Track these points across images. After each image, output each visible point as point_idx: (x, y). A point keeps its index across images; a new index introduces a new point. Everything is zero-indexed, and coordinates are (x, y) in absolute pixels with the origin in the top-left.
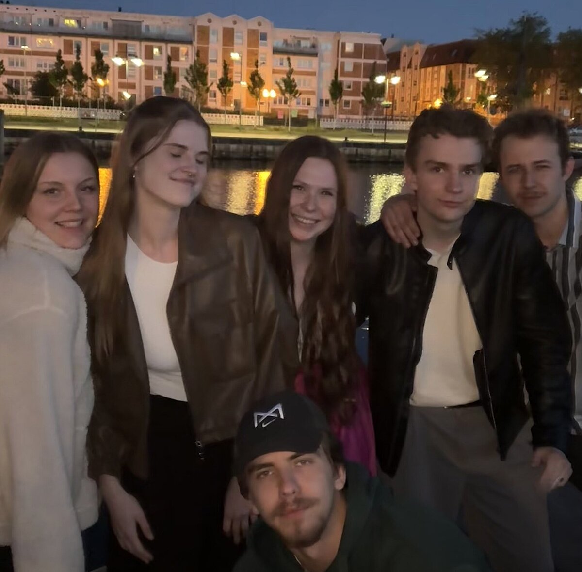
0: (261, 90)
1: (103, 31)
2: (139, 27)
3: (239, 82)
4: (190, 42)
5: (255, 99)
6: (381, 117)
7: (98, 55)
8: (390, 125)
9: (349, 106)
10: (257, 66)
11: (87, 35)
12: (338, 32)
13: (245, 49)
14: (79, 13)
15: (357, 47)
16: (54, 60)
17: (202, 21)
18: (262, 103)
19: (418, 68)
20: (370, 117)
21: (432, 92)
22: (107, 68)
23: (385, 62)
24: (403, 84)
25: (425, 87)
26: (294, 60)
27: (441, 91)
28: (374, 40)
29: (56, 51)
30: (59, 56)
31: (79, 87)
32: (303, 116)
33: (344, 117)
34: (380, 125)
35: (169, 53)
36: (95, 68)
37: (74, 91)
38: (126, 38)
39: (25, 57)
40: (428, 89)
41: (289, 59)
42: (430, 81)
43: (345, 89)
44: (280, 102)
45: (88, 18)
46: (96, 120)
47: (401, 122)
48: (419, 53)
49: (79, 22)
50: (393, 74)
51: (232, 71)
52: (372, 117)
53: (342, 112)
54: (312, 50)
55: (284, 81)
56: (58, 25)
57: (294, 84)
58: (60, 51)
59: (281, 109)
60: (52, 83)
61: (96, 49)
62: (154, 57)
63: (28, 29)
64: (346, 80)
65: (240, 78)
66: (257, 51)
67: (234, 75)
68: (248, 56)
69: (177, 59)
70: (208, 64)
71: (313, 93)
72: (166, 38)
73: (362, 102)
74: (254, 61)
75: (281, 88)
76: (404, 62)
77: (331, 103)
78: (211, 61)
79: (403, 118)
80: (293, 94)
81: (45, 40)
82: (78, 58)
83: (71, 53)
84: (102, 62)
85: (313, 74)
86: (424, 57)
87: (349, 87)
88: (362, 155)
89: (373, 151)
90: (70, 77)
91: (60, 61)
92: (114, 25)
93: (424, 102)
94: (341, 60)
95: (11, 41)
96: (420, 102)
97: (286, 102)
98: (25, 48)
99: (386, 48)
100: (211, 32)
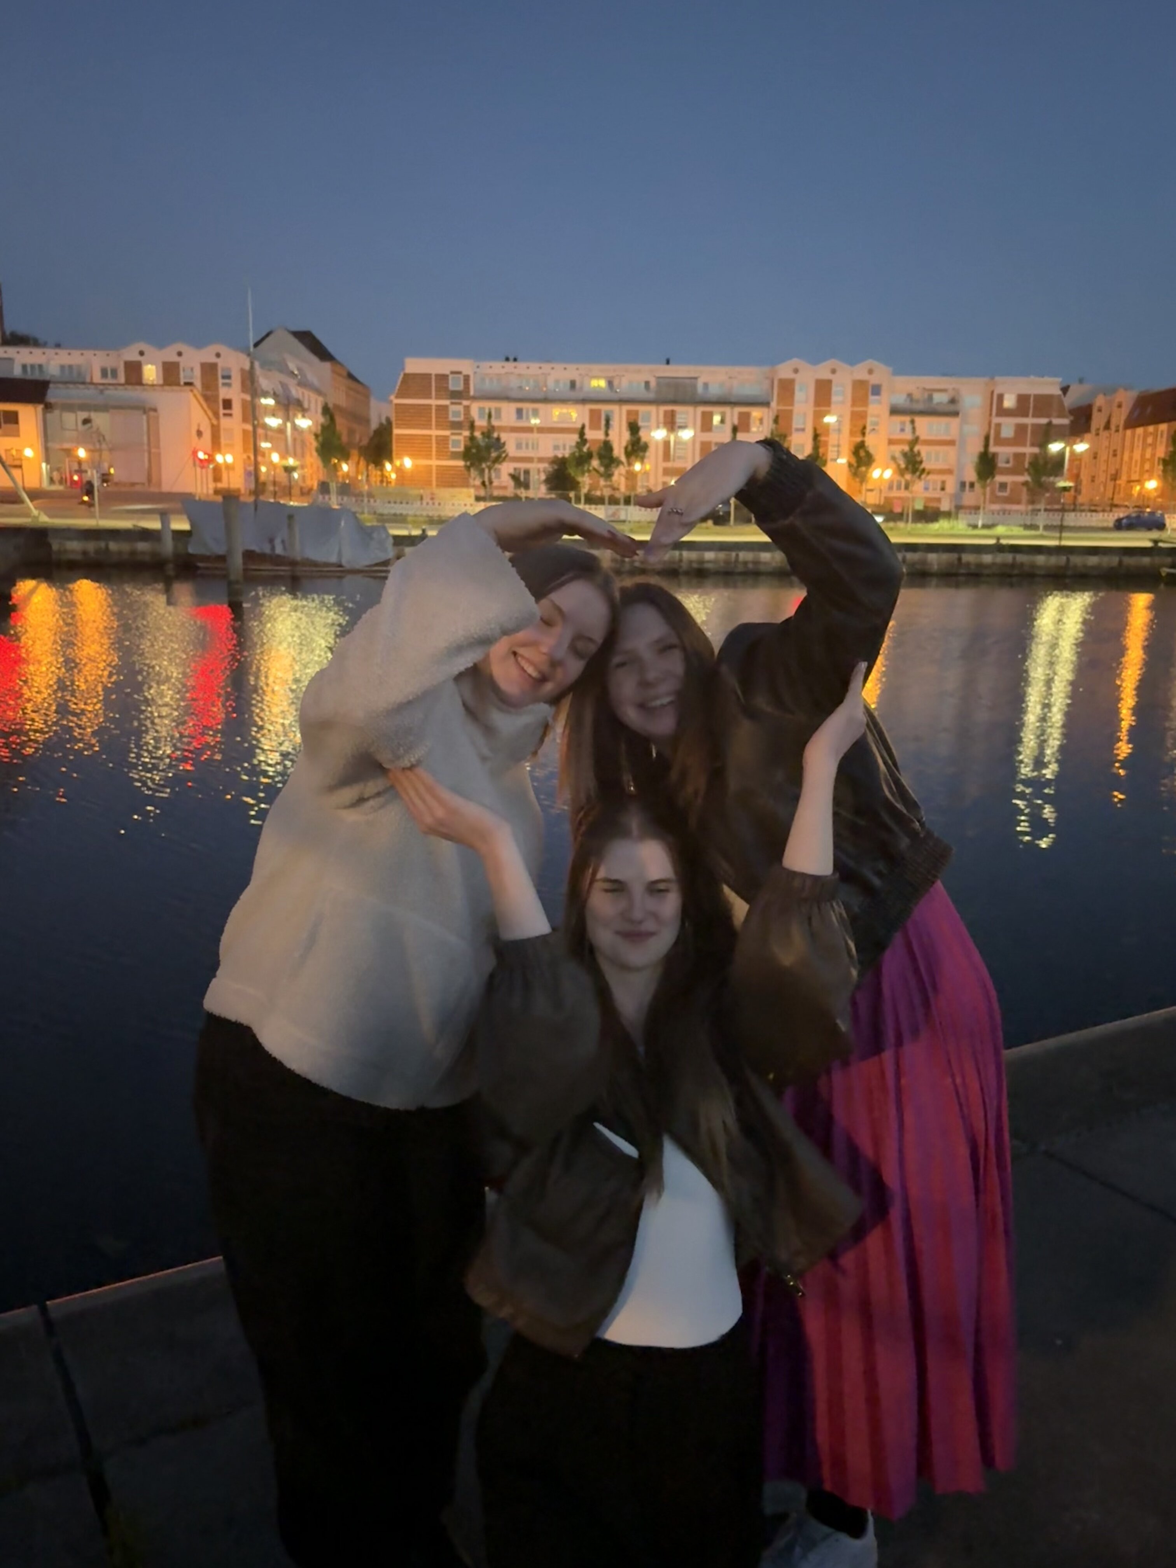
0: (870, 470)
1: (642, 393)
2: (694, 387)
3: (835, 460)
4: (766, 404)
5: (858, 484)
6: (1057, 507)
7: (634, 428)
8: (1071, 519)
9: (1006, 491)
10: (864, 434)
11: (622, 401)
12: (992, 378)
13: (847, 410)
14: (611, 369)
15: (1022, 399)
16: (575, 437)
17: (784, 371)
18: (871, 490)
19: (1121, 428)
20: (1038, 507)
21: (1142, 466)
22: (645, 448)
23: (1065, 421)
24: (1094, 455)
25: (1131, 458)
26: (922, 422)
27: (1159, 464)
28: (1049, 386)
29: (579, 426)
30: (582, 432)
31: (608, 476)
32: (932, 507)
33: (996, 507)
34: (1055, 519)
35: (736, 422)
36: (630, 448)
37: (602, 482)
38: (675, 402)
39: (535, 435)
40: (1136, 462)
41: (913, 422)
42: (1141, 448)
43: (1001, 464)
44: (899, 488)
45: (623, 376)
46: (627, 523)
47: (1089, 514)
48: (1124, 405)
49: (610, 383)
50: (1078, 440)
51: (826, 444)
52: (1042, 506)
53: (995, 499)
54: (952, 408)
55: (905, 455)
56: (581, 388)
57: (918, 459)
58: (583, 427)
59: (899, 498)
60: (572, 471)
61: (632, 421)
62: (714, 428)
63: (540, 396)
64: (1003, 452)
65: (836, 454)
66: (865, 413)
67: (830, 448)
68: (852, 420)
69: (747, 429)
70: (791, 434)
71: (949, 472)
72: (733, 400)
73: (1025, 484)
74: (861, 428)
75: (899, 466)
76: (1097, 421)
77: (977, 486)
78: (798, 430)
79: (1093, 508)
80: (918, 473)
81: (565, 411)
82: (607, 434)
83: (599, 428)
84: (639, 439)
85: (951, 443)
86: (1131, 413)
87: (1008, 462)
88: (1022, 564)
89: (1040, 559)
90: (595, 463)
91: (583, 441)
92: (658, 384)
93: (1129, 481)
94: (996, 420)
95: (519, 412)
96: (1122, 482)
97: (907, 487)
98: (535, 421)
99: (1069, 401)
100: (797, 388)
